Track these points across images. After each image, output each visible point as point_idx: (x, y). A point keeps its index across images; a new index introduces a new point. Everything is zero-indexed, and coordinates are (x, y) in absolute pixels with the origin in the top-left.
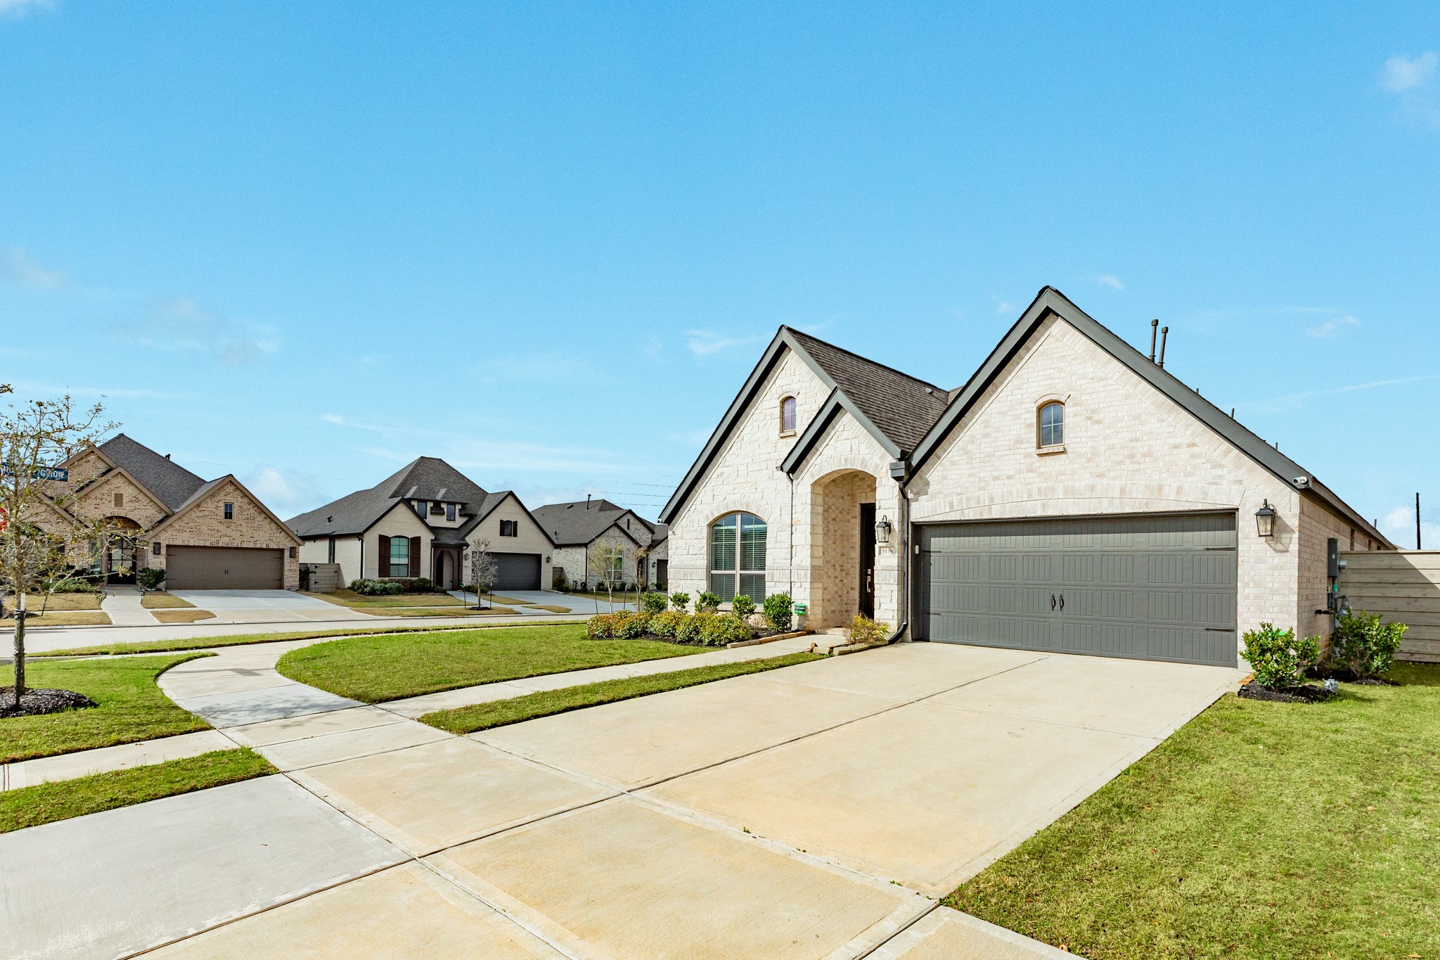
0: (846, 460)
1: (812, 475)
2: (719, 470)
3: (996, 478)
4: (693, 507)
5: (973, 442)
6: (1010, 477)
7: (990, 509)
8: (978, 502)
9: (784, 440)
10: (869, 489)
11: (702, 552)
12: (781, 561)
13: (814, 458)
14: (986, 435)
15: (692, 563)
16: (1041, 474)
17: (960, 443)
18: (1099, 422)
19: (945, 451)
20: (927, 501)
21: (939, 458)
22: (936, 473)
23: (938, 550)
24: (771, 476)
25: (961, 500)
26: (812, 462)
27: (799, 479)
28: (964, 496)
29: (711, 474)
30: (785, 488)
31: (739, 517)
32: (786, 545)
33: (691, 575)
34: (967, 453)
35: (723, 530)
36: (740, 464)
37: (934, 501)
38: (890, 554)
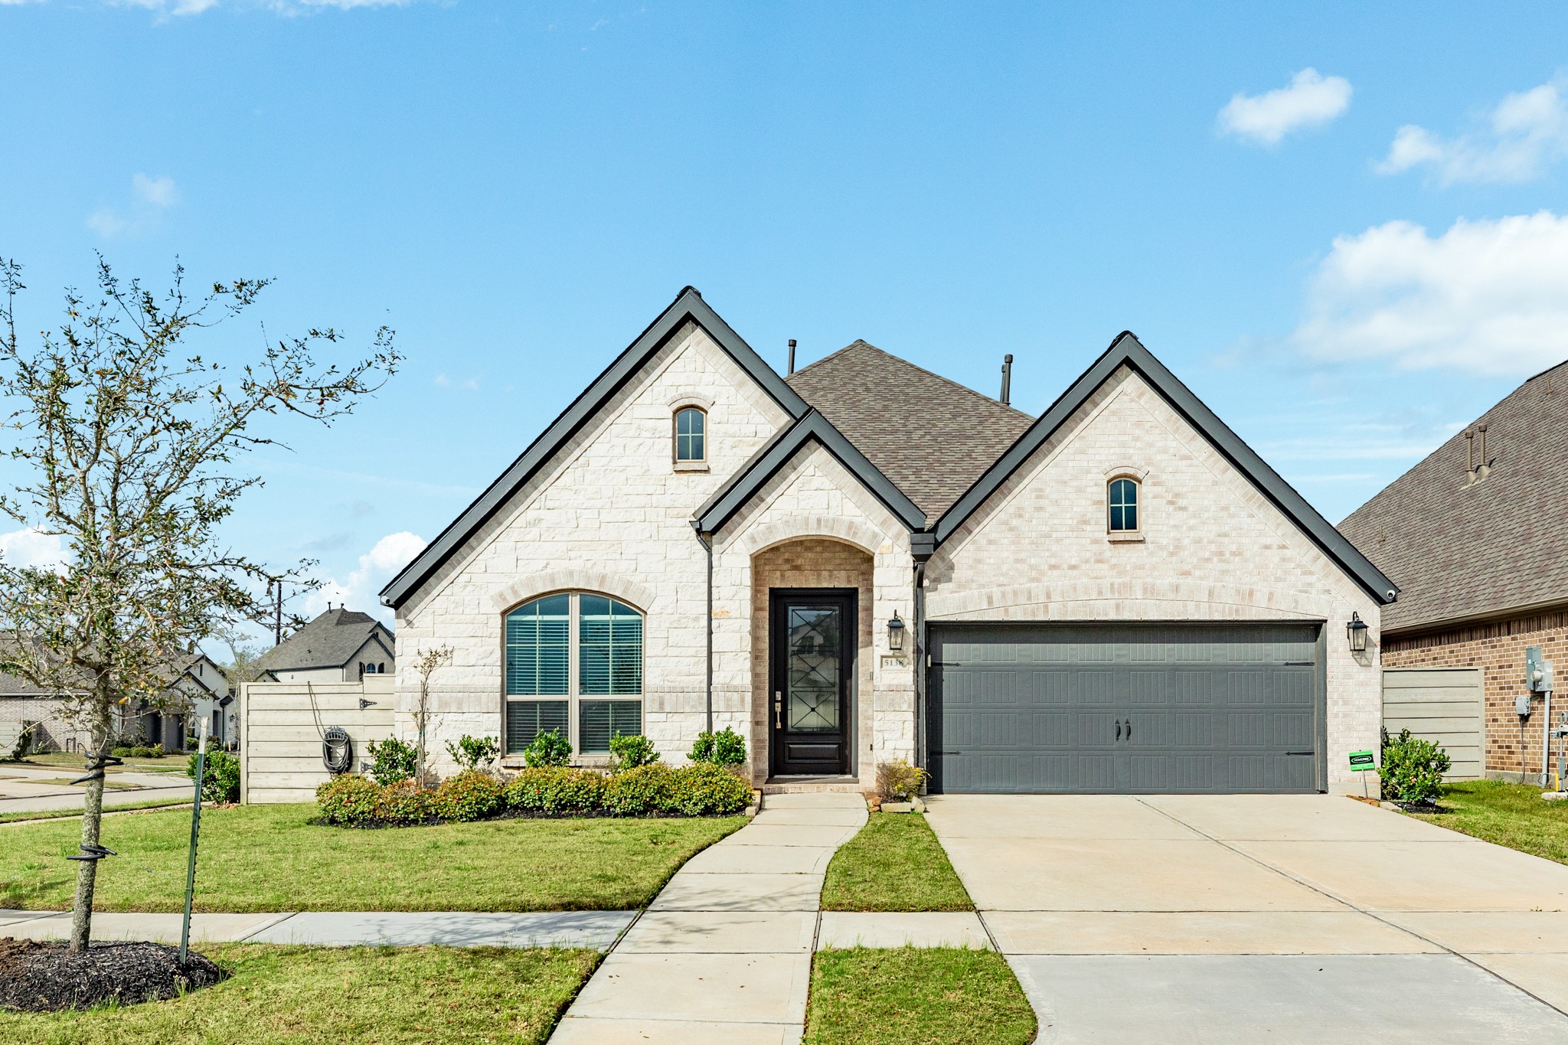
0: (819, 521)
1: (753, 540)
2: (531, 514)
3: (1053, 567)
4: (464, 577)
5: (1020, 516)
6: (1073, 567)
7: (1046, 607)
8: (1029, 598)
9: (685, 476)
10: (788, 566)
11: (489, 661)
12: (679, 678)
13: (757, 512)
14: (1040, 509)
15: (462, 682)
16: (1114, 567)
17: (1002, 516)
18: (1183, 509)
19: (979, 523)
20: (952, 592)
21: (970, 532)
22: (964, 553)
23: (955, 662)
24: (655, 534)
25: (1004, 595)
26: (751, 518)
27: (726, 544)
28: (1008, 589)
29: (511, 518)
30: (687, 556)
31: (575, 602)
32: (691, 651)
33: (460, 704)
34: (1011, 529)
35: (538, 623)
36: (584, 507)
37: (963, 594)
38: (900, 667)
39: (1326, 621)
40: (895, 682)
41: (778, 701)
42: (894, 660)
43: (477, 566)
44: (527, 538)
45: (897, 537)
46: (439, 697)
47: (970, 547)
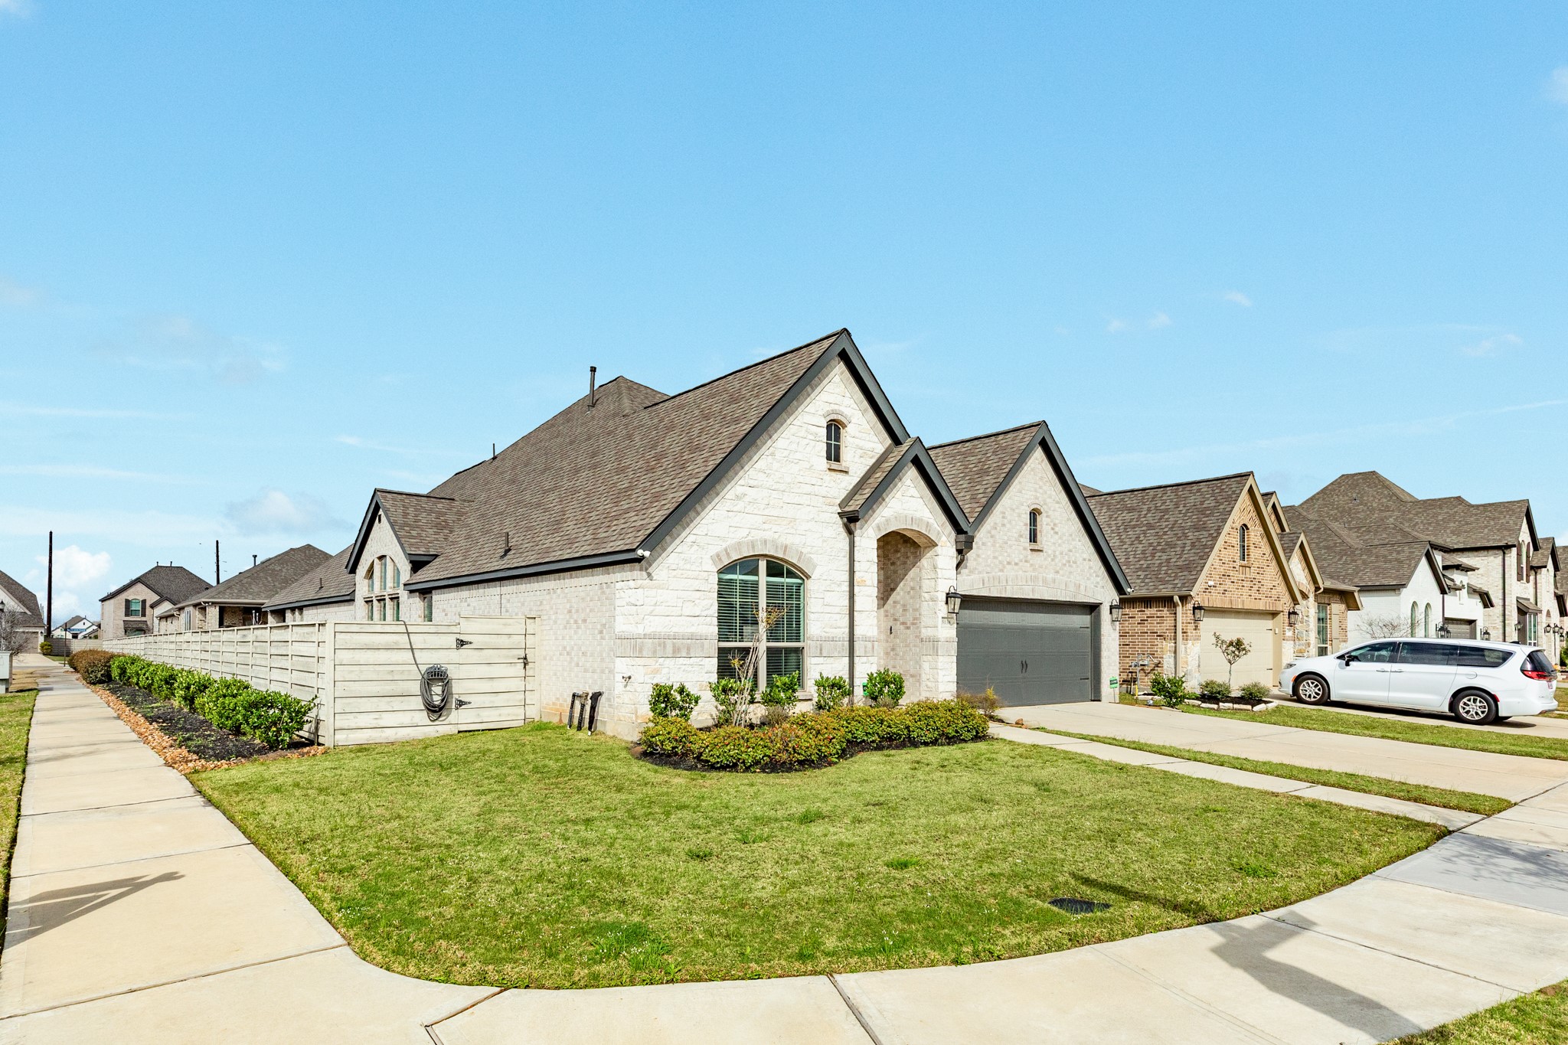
0: (913, 519)
1: (879, 529)
2: (738, 489)
3: (1009, 563)
4: (691, 538)
5: (995, 528)
6: (1016, 564)
7: (1005, 588)
8: (999, 582)
9: (833, 473)
11: (710, 612)
12: (830, 630)
13: (881, 508)
14: (1004, 525)
16: (1032, 565)
18: (1056, 533)
24: (816, 516)
25: (989, 579)
26: (878, 512)
27: (861, 530)
28: (991, 575)
29: (726, 491)
30: (835, 536)
31: (763, 565)
32: (837, 610)
33: (688, 649)
34: (992, 537)
35: (738, 582)
36: (773, 488)
37: (972, 577)
38: (949, 625)
39: (1101, 604)
40: (948, 636)
43: (701, 529)
44: (735, 509)
45: (950, 534)
46: (673, 644)
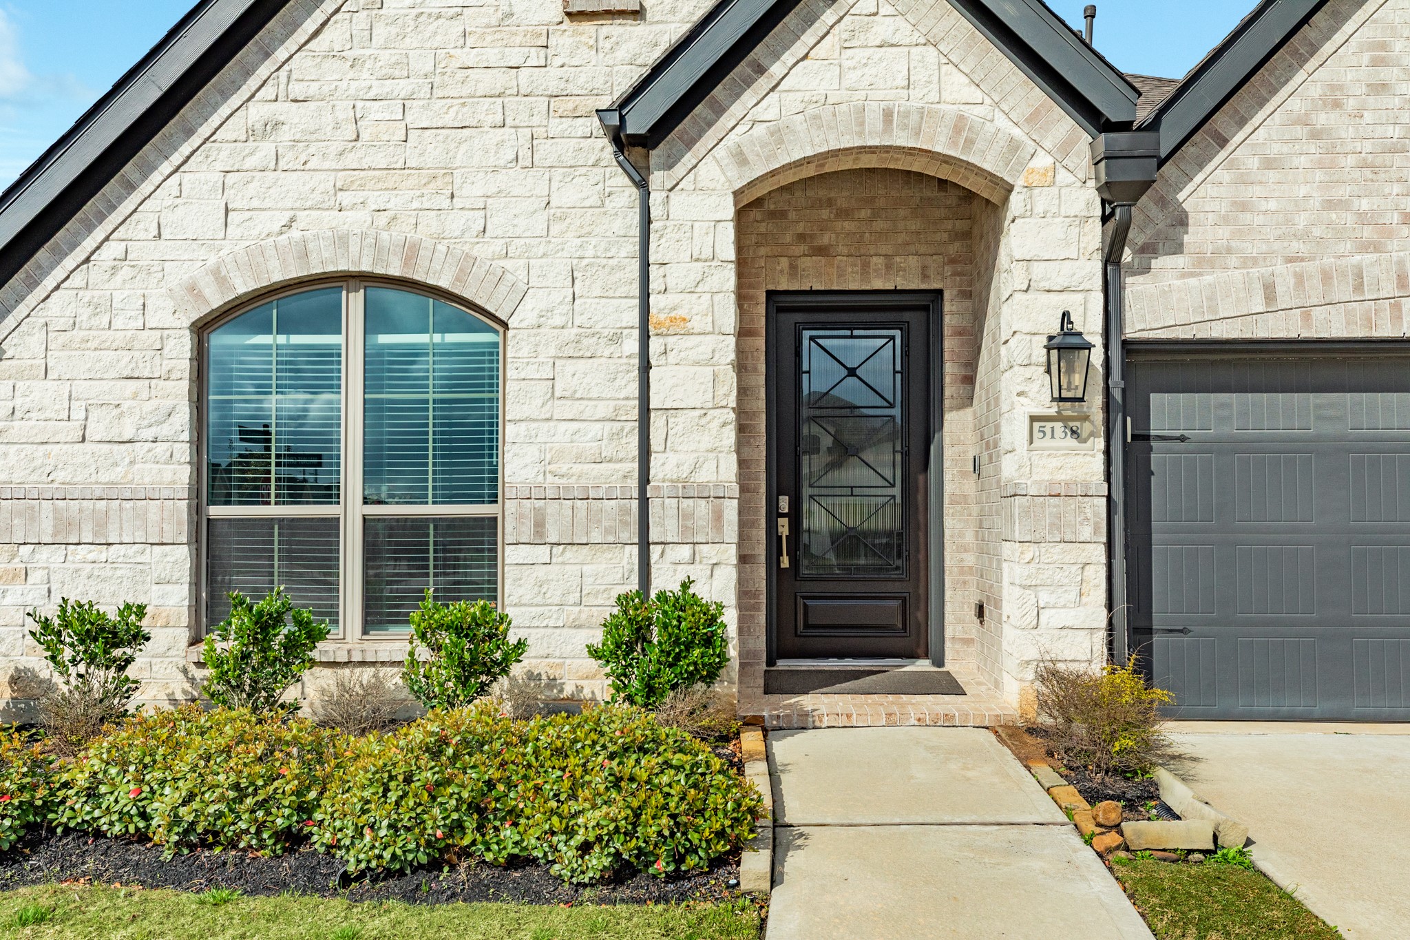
0: (888, 115)
1: (740, 158)
2: (257, 113)
4: (113, 250)
5: (1337, 105)
7: (1397, 308)
8: (1359, 288)
9: (588, 27)
10: (802, 248)
11: (165, 431)
12: (577, 468)
13: (749, 97)
14: (1381, 88)
15: (104, 477)
17: (1295, 104)
19: (1242, 122)
20: (1183, 276)
21: (1223, 142)
22: (1208, 190)
23: (1177, 433)
24: (524, 153)
25: (1300, 280)
26: (736, 109)
27: (680, 170)
28: (1310, 267)
29: (215, 120)
30: (594, 200)
31: (353, 303)
32: (603, 409)
33: (101, 524)
34: (1315, 135)
35: (274, 352)
36: (371, 95)
37: (1208, 279)
38: (1071, 442)
40: (1062, 476)
41: (783, 515)
42: (1059, 426)
43: (141, 226)
44: (250, 163)
45: (1065, 148)
46: (56, 510)
47: (1223, 175)
